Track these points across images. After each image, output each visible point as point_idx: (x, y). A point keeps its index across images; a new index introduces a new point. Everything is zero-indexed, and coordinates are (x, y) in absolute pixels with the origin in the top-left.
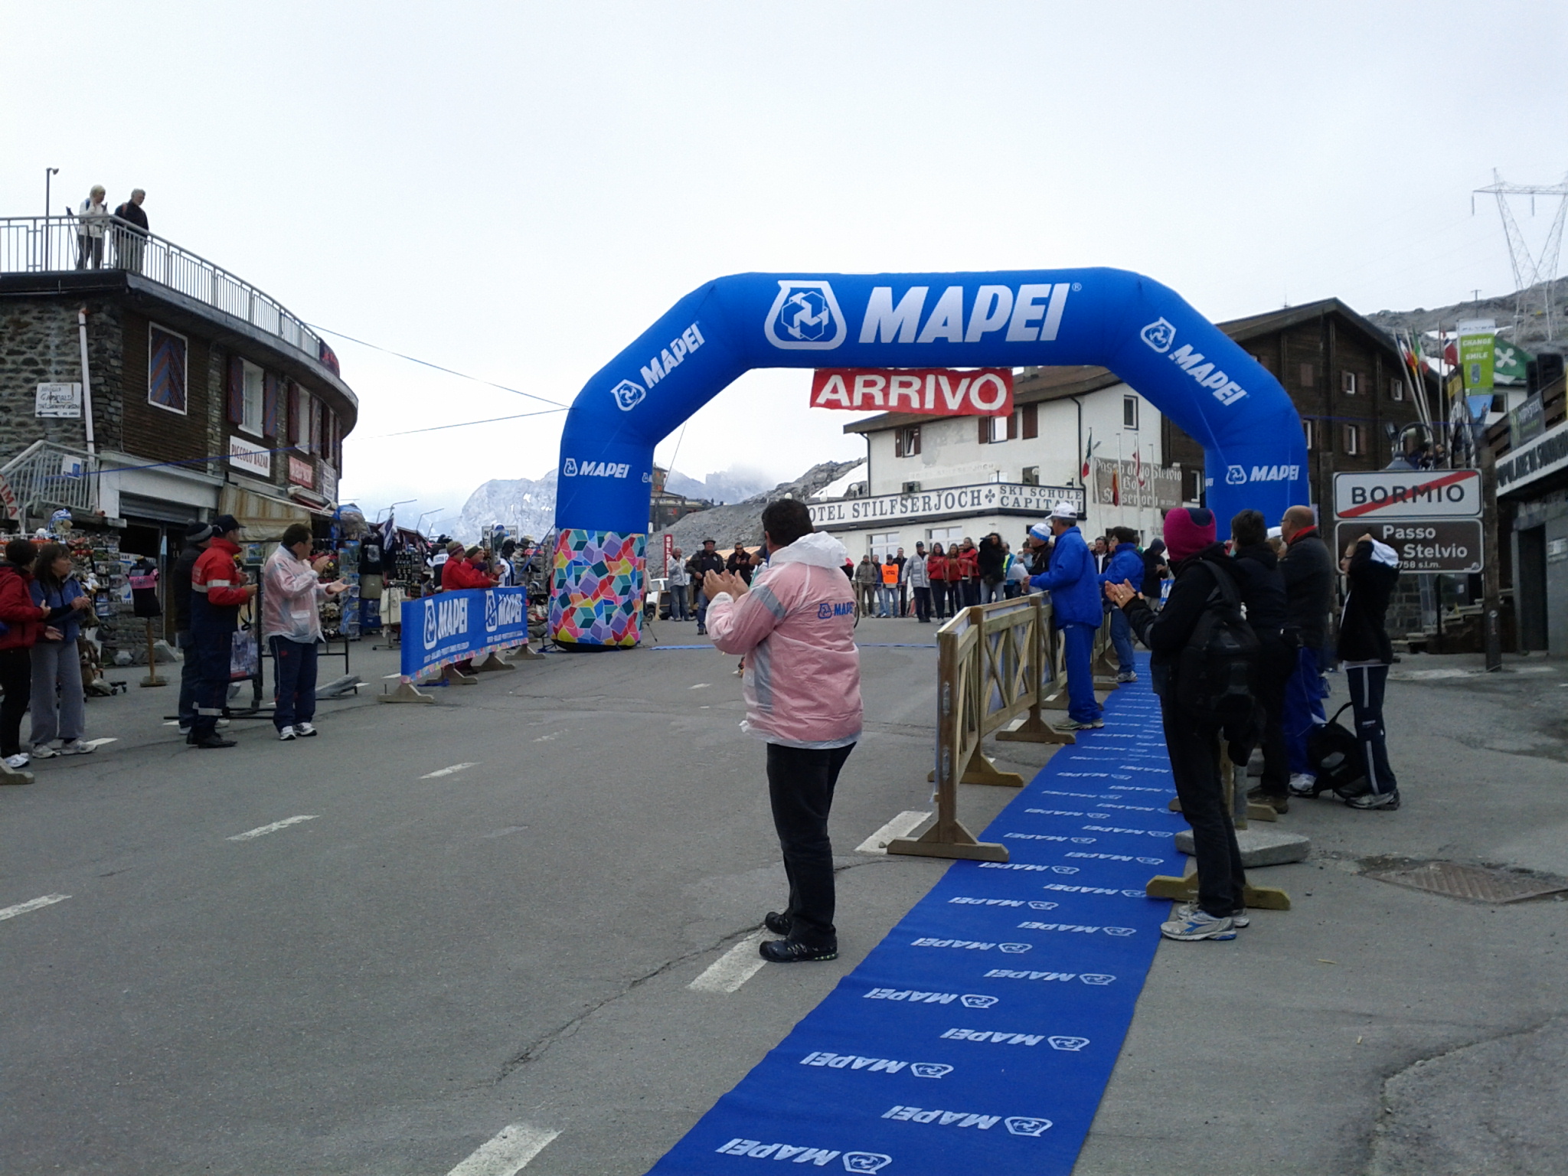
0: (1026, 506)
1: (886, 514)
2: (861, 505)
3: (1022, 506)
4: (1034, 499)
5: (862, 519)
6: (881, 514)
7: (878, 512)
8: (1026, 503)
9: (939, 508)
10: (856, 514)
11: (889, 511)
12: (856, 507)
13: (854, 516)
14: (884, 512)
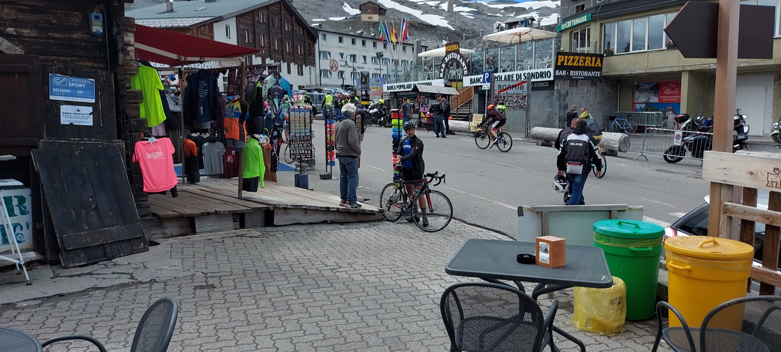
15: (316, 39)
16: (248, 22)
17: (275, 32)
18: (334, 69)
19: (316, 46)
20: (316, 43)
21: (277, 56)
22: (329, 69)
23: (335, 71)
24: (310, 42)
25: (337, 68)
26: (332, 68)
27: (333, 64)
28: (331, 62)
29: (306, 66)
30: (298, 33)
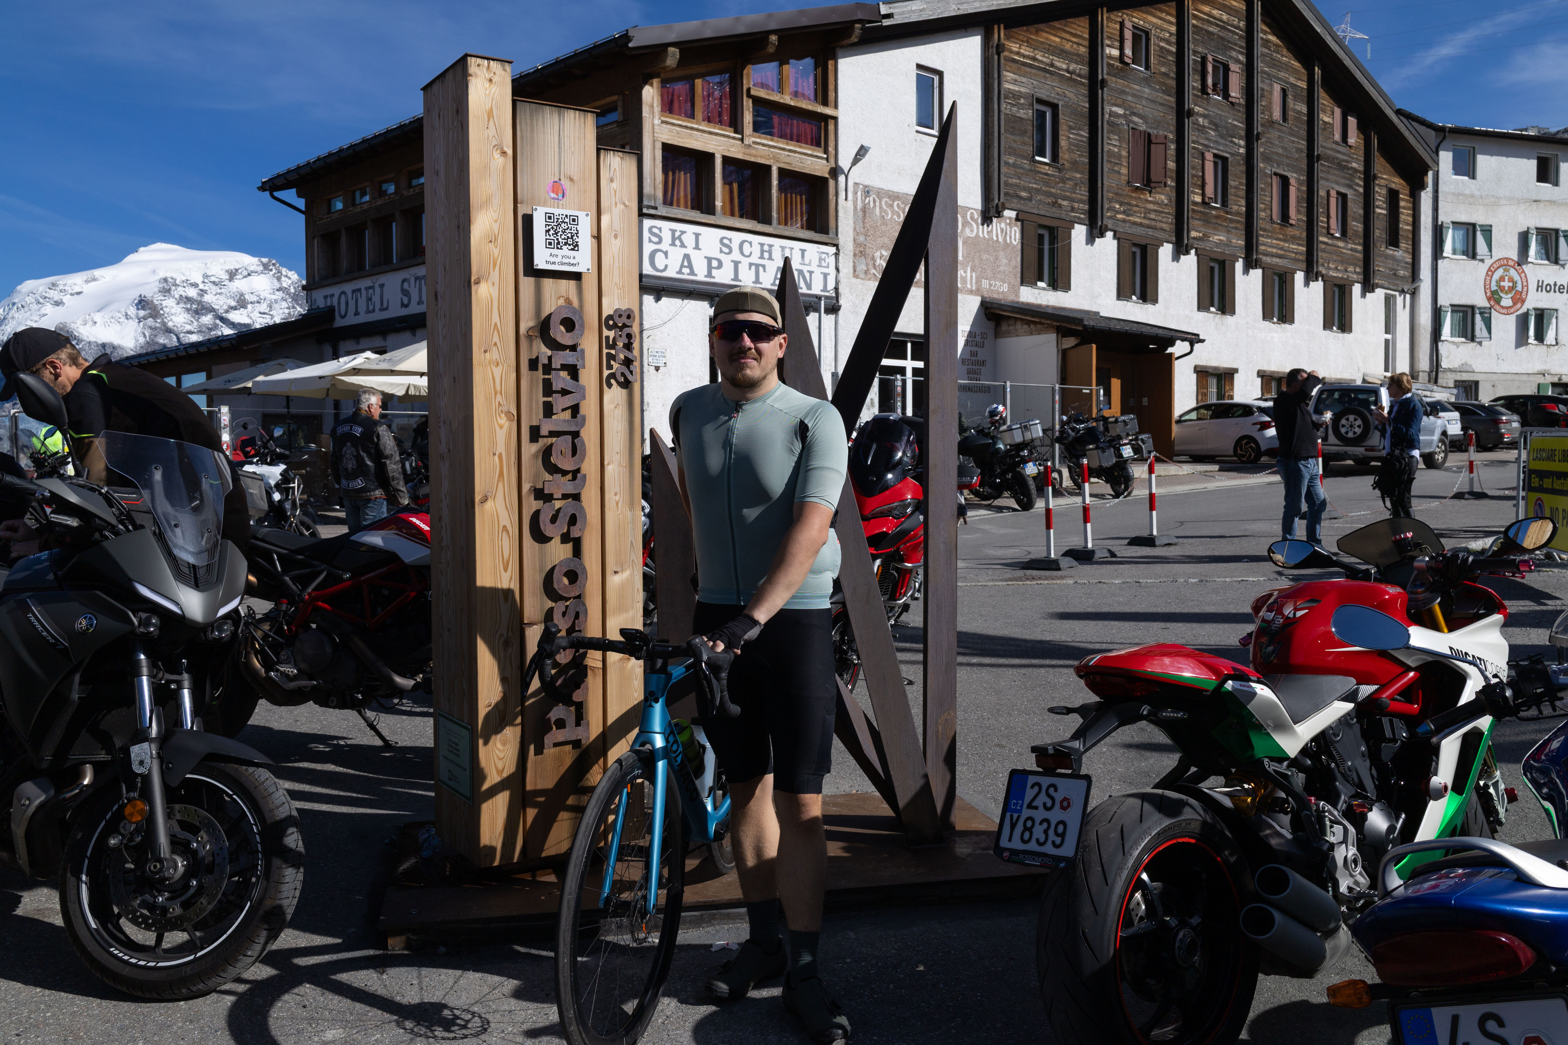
0: (709, 275)
2: (412, 280)
3: (701, 275)
4: (726, 260)
8: (710, 268)
13: (404, 305)
15: (1425, 169)
16: (1061, 64)
17: (1216, 127)
18: (1506, 301)
19: (1426, 197)
20: (1422, 186)
21: (1218, 237)
22: (1480, 300)
23: (1507, 311)
24: (1397, 183)
25: (1519, 299)
26: (1494, 297)
27: (1502, 279)
28: (1491, 272)
29: (1368, 287)
30: (1337, 137)
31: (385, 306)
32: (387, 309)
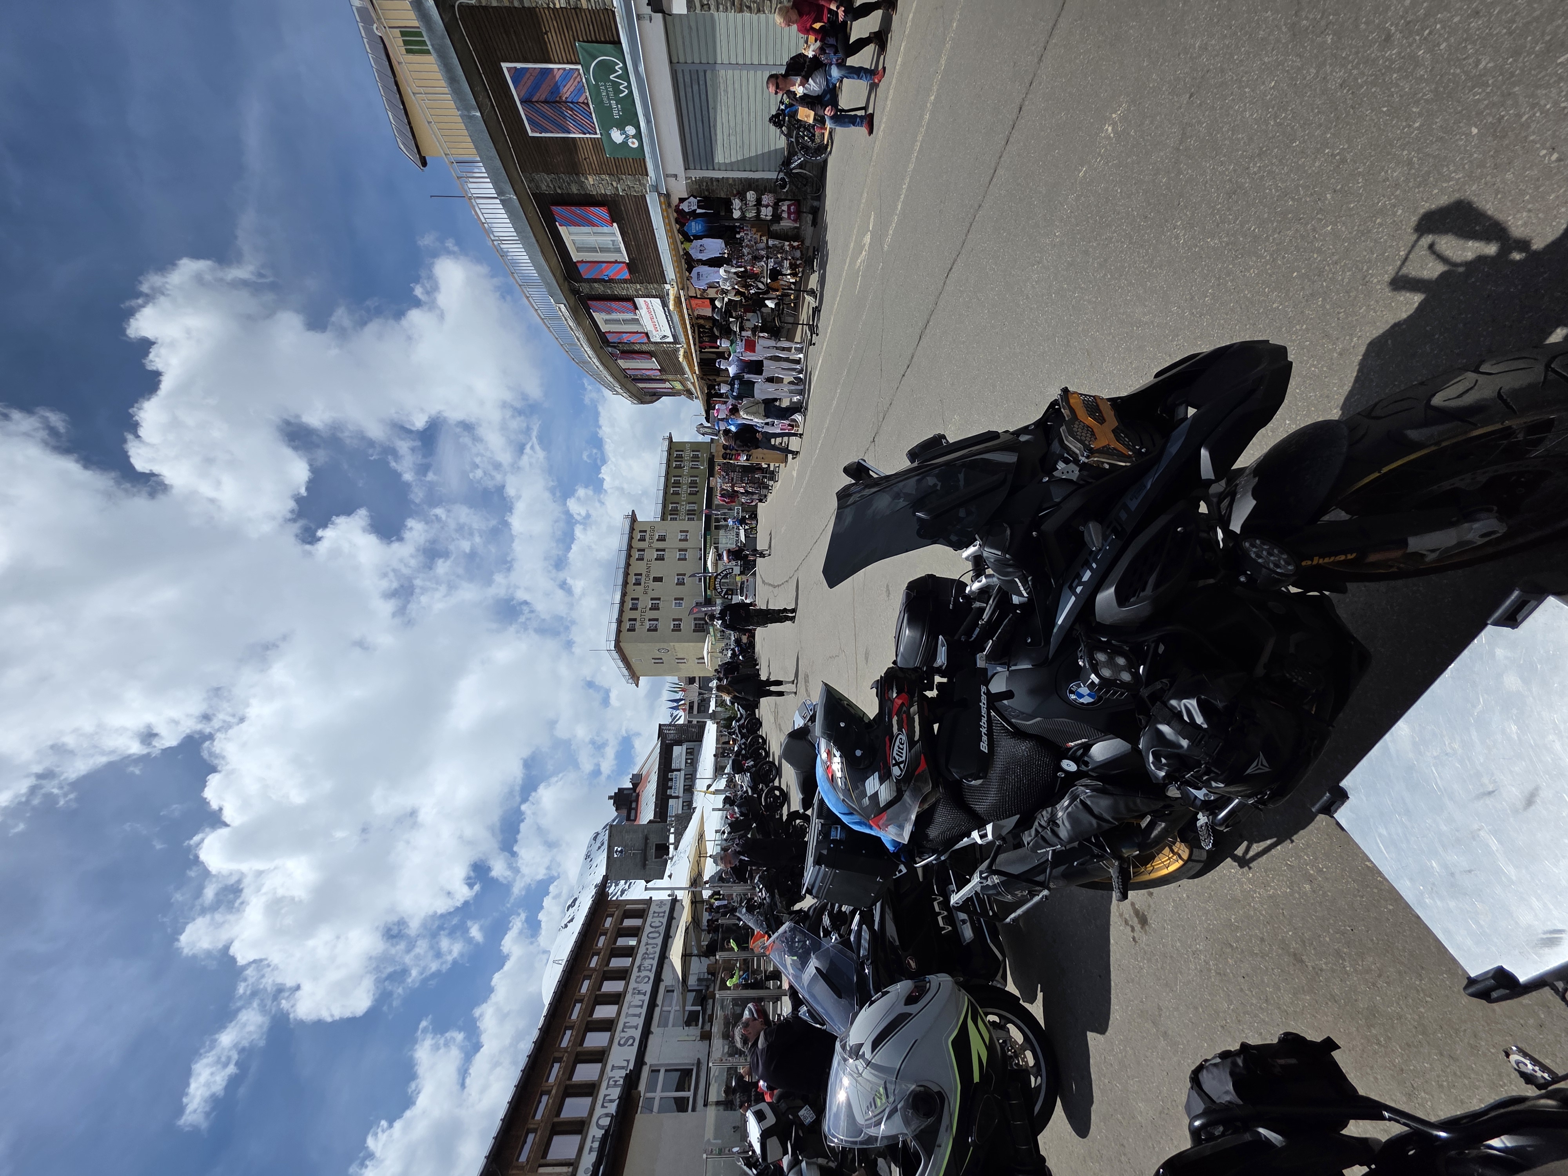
1: (643, 1001)
2: (623, 1034)
5: (637, 1034)
6: (641, 1007)
7: (637, 1011)
9: (657, 945)
10: (631, 1041)
11: (641, 997)
12: (622, 1042)
13: (632, 1045)
14: (641, 1003)
31: (625, 1064)
32: (628, 1061)
